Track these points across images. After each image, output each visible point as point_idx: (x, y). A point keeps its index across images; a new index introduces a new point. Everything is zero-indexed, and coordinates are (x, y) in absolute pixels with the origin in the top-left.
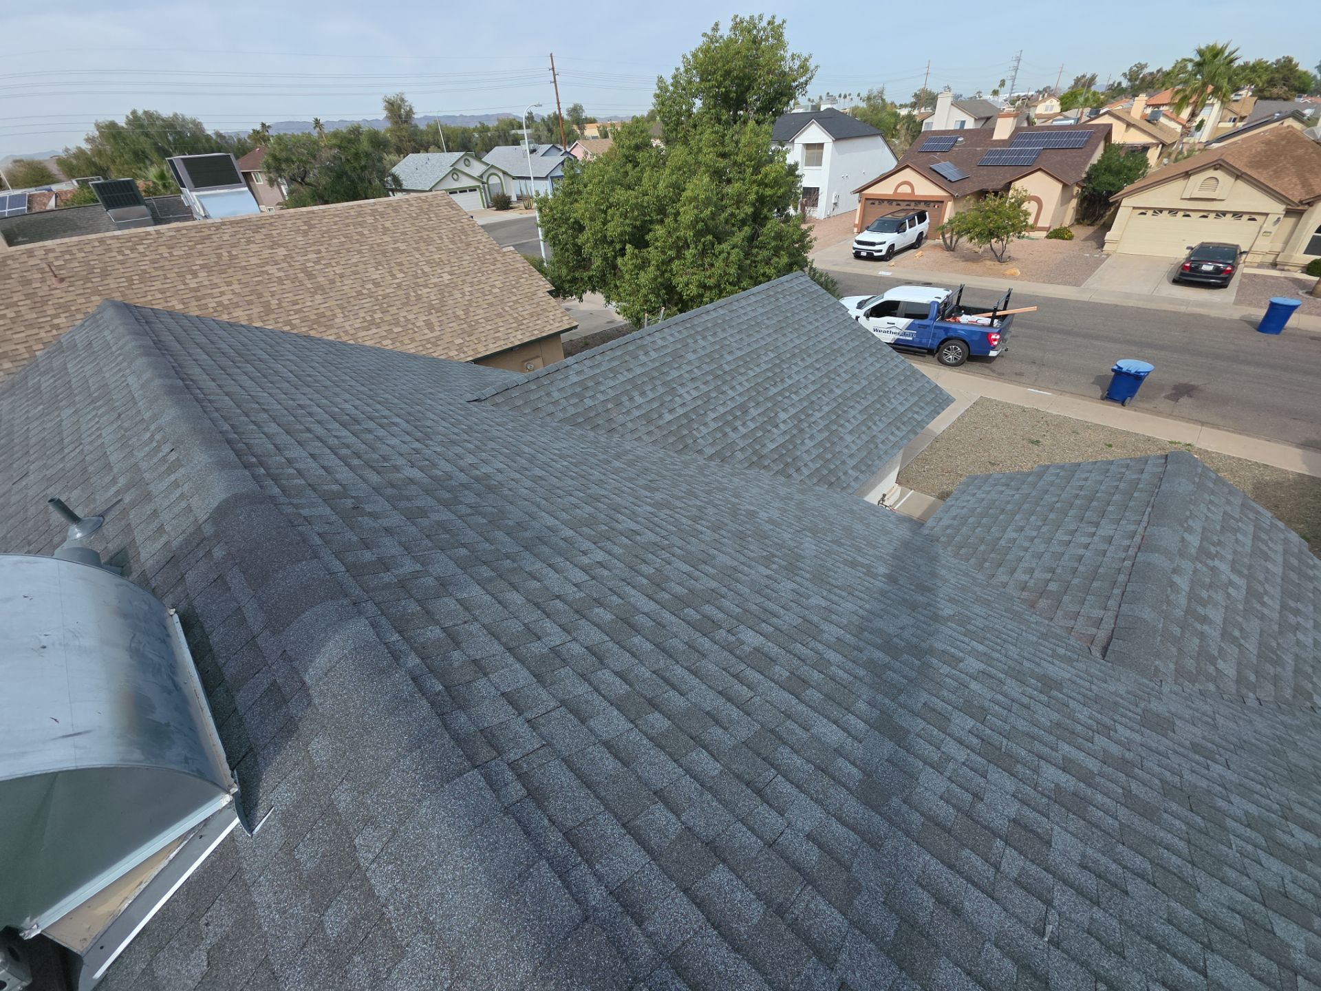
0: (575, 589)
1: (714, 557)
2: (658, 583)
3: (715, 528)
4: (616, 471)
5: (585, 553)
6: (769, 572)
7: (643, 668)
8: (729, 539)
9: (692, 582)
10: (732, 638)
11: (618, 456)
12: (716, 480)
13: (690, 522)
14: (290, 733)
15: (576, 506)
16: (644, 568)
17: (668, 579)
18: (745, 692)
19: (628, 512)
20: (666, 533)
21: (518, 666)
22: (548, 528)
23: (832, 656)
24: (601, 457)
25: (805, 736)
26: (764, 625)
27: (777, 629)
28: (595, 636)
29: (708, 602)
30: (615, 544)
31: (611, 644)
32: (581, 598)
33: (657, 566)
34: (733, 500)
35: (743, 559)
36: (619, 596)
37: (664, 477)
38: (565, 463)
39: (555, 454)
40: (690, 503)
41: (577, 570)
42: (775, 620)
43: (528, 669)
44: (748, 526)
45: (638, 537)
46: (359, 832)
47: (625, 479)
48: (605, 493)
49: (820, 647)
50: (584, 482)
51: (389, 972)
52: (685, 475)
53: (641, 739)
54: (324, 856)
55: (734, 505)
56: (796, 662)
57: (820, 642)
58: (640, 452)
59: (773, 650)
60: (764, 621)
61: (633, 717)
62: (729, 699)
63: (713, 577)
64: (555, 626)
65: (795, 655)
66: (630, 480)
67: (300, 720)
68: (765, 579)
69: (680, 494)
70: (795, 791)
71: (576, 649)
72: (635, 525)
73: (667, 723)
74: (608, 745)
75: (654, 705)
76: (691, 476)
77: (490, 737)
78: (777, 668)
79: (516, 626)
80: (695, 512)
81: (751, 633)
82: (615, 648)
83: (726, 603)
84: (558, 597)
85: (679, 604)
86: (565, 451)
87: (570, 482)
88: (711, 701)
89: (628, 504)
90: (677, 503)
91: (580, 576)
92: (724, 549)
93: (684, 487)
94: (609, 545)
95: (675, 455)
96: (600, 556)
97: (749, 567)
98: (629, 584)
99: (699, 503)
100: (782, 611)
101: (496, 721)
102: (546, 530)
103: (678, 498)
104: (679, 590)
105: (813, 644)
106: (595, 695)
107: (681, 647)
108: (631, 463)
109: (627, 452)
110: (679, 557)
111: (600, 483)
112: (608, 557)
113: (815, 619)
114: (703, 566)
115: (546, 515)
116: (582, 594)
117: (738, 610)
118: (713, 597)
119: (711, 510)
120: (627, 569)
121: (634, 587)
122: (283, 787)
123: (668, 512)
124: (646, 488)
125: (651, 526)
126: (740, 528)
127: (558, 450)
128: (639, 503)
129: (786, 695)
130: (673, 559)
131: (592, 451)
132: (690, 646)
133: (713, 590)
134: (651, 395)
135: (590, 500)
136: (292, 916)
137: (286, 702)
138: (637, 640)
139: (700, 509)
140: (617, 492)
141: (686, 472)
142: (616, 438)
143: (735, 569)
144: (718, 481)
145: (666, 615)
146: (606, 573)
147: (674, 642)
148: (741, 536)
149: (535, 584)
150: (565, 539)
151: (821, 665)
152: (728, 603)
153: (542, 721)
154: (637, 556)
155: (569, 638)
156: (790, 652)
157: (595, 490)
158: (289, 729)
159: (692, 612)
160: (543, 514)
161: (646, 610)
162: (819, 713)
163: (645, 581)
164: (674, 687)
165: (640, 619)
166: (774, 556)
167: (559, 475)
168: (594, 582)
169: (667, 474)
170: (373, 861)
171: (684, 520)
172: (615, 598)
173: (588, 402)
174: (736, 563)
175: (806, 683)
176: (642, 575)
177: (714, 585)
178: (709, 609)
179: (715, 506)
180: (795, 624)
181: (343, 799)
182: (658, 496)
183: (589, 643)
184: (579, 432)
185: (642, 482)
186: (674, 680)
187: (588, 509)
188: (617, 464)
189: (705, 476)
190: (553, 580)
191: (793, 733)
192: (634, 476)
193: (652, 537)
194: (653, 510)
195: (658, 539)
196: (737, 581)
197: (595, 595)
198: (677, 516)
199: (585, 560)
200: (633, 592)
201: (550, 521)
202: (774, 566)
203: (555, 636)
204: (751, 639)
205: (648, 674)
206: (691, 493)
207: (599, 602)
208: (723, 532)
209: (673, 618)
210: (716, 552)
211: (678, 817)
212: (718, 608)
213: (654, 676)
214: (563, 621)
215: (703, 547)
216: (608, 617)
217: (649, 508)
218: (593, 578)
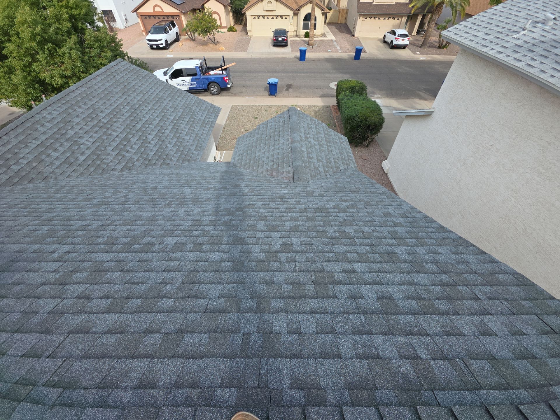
0: (54, 274)
1: (141, 216)
2: (112, 243)
3: (136, 203)
4: (59, 199)
5: (53, 252)
6: (171, 209)
7: (117, 286)
8: (146, 204)
9: (132, 232)
10: (161, 246)
11: (58, 191)
12: (129, 180)
13: (120, 206)
15: (34, 230)
16: (100, 240)
17: (117, 238)
18: (176, 263)
19: (77, 217)
20: (108, 217)
21: (26, 336)
22: (16, 252)
23: (209, 228)
24: (45, 196)
25: (207, 264)
26: (176, 232)
27: (182, 231)
28: (79, 289)
29: (144, 237)
30: (74, 237)
31: (92, 287)
32: (60, 277)
33: (108, 235)
34: (142, 185)
35: (156, 210)
36: (88, 261)
37: (96, 190)
38: (15, 210)
39: (4, 208)
40: (117, 197)
41: (51, 263)
42: (181, 227)
43: (36, 332)
44: (155, 194)
45: (90, 227)
47: (68, 201)
48: (57, 214)
49: (203, 227)
50: (36, 214)
52: (109, 184)
53: (127, 316)
55: (144, 188)
56: (195, 239)
57: (203, 226)
58: (73, 183)
59: (183, 239)
60: (175, 231)
61: (119, 311)
62: (169, 271)
63: (143, 225)
64: (46, 300)
65: (194, 236)
66: (72, 200)
68: (171, 213)
69: (109, 195)
70: (209, 286)
71: (67, 302)
72: (85, 222)
73: (140, 301)
74: (109, 332)
75: (129, 298)
76: (113, 184)
77: (23, 382)
78: (187, 246)
79: (14, 317)
80: (122, 200)
81: (171, 238)
82: (96, 287)
83: (153, 233)
84: (42, 285)
85: (127, 247)
86: (12, 203)
87: (24, 219)
88: (159, 277)
89: (75, 214)
90: (109, 200)
91: (55, 265)
92: (145, 210)
93: (111, 190)
94: (70, 240)
95: (99, 176)
96: (66, 248)
97: (161, 212)
98: (92, 252)
99: (123, 195)
100: (183, 222)
101: (23, 372)
102: (15, 254)
103: (109, 197)
104: (126, 240)
105: (200, 228)
106: (91, 316)
107: (136, 264)
108: (69, 191)
109: (63, 187)
110: (120, 225)
111: (50, 210)
112: (71, 246)
113: (198, 218)
114: (136, 223)
115: (12, 246)
116: (61, 274)
117: (161, 233)
118: (146, 234)
119: (131, 196)
120: (88, 246)
121: (96, 253)
123: (105, 206)
124: (85, 200)
125: (96, 218)
126: (151, 197)
127: (6, 204)
128: (83, 210)
129: (195, 254)
130: (117, 227)
131: (36, 195)
132: (141, 261)
133: (145, 231)
134: (62, 150)
135: (45, 223)
138: (108, 276)
139: (125, 197)
140: (65, 210)
141: (110, 182)
142: (52, 182)
143: (154, 216)
144: (131, 180)
145: (122, 255)
146: (74, 255)
147: (131, 264)
148: (153, 200)
149: (19, 287)
150: (34, 252)
151: (206, 234)
152: (155, 232)
153: (58, 350)
154: (92, 237)
155: (60, 300)
156: (191, 237)
157: (46, 216)
159: (137, 246)
160: (9, 246)
161: (109, 259)
162: (210, 252)
163: (103, 246)
164: (138, 283)
165: (106, 265)
166: (171, 201)
167: (13, 218)
168: (67, 263)
169: (98, 187)
171: (117, 206)
172: (86, 264)
173: (16, 168)
174: (154, 213)
175: (201, 244)
176: (99, 244)
177: (145, 228)
178: (145, 240)
179: (134, 192)
180: (190, 224)
182: (95, 201)
183: (76, 294)
184: (19, 188)
185: (81, 198)
186: (138, 280)
187: (45, 228)
188: (58, 195)
189: (122, 180)
190: (34, 278)
191: (202, 265)
192: (74, 197)
193: (100, 223)
194: (94, 210)
195: (104, 222)
196: (156, 221)
197: (71, 270)
198: (111, 206)
199: (56, 255)
200: (97, 255)
201: (17, 247)
202: (173, 206)
203: (48, 305)
204: (171, 241)
205: (121, 287)
206: (117, 192)
207: (75, 271)
208: (142, 202)
209: (127, 254)
210: (140, 213)
211: (159, 333)
212: (151, 237)
213: (125, 285)
214: (52, 294)
215: (133, 214)
216: (84, 275)
217: (91, 210)
218: (65, 262)
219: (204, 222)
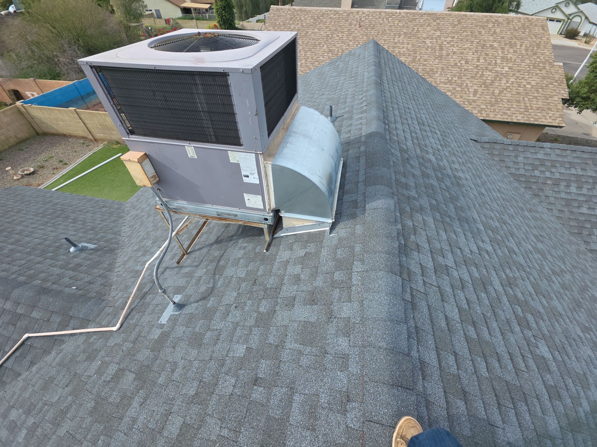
0: (469, 252)
1: (552, 299)
2: (510, 283)
3: (564, 287)
4: (524, 217)
5: (483, 241)
6: (581, 334)
7: (479, 308)
8: (569, 298)
9: (530, 298)
10: (532, 339)
11: (530, 211)
12: (584, 265)
13: (550, 272)
14: (353, 218)
15: (492, 218)
16: (508, 271)
17: (517, 286)
18: (522, 366)
19: (517, 240)
20: (531, 266)
21: (431, 259)
22: (473, 218)
23: (585, 404)
24: (520, 205)
25: (540, 414)
26: (557, 353)
27: (563, 361)
28: (466, 277)
29: (532, 314)
30: (500, 249)
31: (471, 286)
32: (469, 257)
33: (516, 276)
34: (589, 283)
35: (570, 314)
36: (487, 271)
37: (551, 239)
38: (499, 195)
39: (496, 188)
40: (558, 263)
41: (475, 245)
42: (566, 357)
43: (434, 264)
44: (587, 303)
45: (514, 256)
46: (357, 261)
47: (527, 224)
48: (511, 223)
49: (582, 394)
50: (503, 210)
51: (344, 302)
52: (565, 247)
53: (461, 329)
54: (344, 257)
55: (587, 286)
56: (562, 385)
57: (584, 392)
58: (545, 217)
59: (553, 367)
60: (559, 352)
61: (462, 319)
62: (511, 359)
63: (544, 307)
64: (452, 258)
65: (564, 382)
66: (529, 226)
67: (358, 216)
68: (576, 335)
69: (554, 254)
70: (516, 424)
71: (455, 274)
72: (517, 249)
73: (475, 336)
74: (446, 318)
75: (474, 324)
76: (569, 251)
78: (548, 376)
79: (438, 246)
80: (557, 269)
81: (547, 349)
82: (472, 289)
83: (541, 323)
84: (460, 249)
85: (514, 301)
86: (502, 190)
87: (496, 206)
88: (502, 350)
89: (519, 237)
90: (549, 257)
91: (475, 249)
92: (561, 300)
93: (560, 253)
94: (497, 247)
95: (567, 233)
96: (489, 248)
97: (571, 322)
98: (495, 271)
99: (563, 267)
100: (574, 358)
101: (414, 270)
102: (472, 218)
103: (551, 255)
104: (520, 295)
105: (579, 388)
106: (453, 297)
107: (503, 318)
108: (535, 219)
109: (536, 212)
110: (531, 282)
111: (511, 217)
112: (492, 251)
113: (591, 381)
114: (542, 297)
115: (476, 212)
116: (471, 257)
117: (547, 332)
118: (536, 314)
119: (568, 277)
120: (499, 264)
121: (497, 274)
122: (344, 230)
123: (540, 257)
124: (535, 236)
125: (526, 256)
126: (581, 300)
127: (500, 187)
128: (526, 241)
129: (544, 390)
130: (527, 280)
131: (517, 198)
132: (507, 321)
133: (539, 312)
135: (500, 220)
136: (328, 264)
137: (357, 208)
138: (483, 295)
139: (562, 271)
140: (517, 227)
141: (568, 246)
142: (536, 201)
143: (561, 315)
144: (586, 266)
145: (505, 299)
146: (487, 257)
147: (501, 312)
148: (579, 305)
149: (454, 236)
150: (478, 229)
151: (576, 401)
152: (543, 325)
153: (428, 285)
154: (508, 263)
155: (455, 268)
156: (563, 378)
157: (506, 217)
158: (353, 216)
159: (520, 310)
160: (475, 211)
161: (496, 288)
162: (556, 415)
163: (504, 277)
164: (488, 328)
165: (490, 288)
166: (592, 331)
167: (492, 199)
168: (479, 256)
169: (555, 239)
170: (356, 272)
171: (547, 268)
172: (485, 270)
174: (563, 313)
175: (560, 398)
176: (504, 272)
177: (542, 311)
178: (529, 317)
179: (573, 277)
180: (577, 371)
181: (358, 248)
182: (540, 245)
183: (462, 276)
184: (516, 184)
185: (535, 232)
186: (490, 326)
187: (497, 224)
188: (526, 213)
189: (578, 257)
190: (462, 240)
191: (535, 406)
192: (532, 226)
193: (523, 262)
194: (532, 249)
195: (525, 265)
196: (557, 320)
197: (476, 262)
198: (544, 263)
199: (481, 245)
200: (495, 276)
201: (476, 216)
202: (587, 335)
203: (450, 262)
204: (543, 350)
205: (479, 312)
206: (562, 259)
207: (476, 266)
208: (568, 293)
209: (508, 303)
210: (555, 297)
211: (458, 369)
212: (536, 322)
213: (482, 315)
214: (456, 260)
215: (549, 289)
216: (477, 275)
217: (530, 247)
218: (480, 254)
219: (589, 393)
